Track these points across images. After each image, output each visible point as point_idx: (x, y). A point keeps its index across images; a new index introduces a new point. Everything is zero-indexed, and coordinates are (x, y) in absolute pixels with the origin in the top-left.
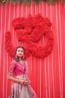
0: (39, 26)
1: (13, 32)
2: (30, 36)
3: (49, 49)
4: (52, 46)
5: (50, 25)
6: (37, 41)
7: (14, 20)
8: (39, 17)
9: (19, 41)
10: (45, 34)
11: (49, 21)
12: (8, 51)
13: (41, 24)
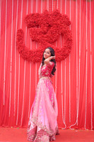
0: (56, 24)
1: (26, 31)
2: (45, 36)
3: (67, 52)
4: (70, 48)
5: (69, 23)
6: (53, 42)
7: (28, 16)
8: (57, 13)
9: (33, 41)
10: (62, 35)
11: (68, 19)
12: (21, 52)
13: (59, 22)
